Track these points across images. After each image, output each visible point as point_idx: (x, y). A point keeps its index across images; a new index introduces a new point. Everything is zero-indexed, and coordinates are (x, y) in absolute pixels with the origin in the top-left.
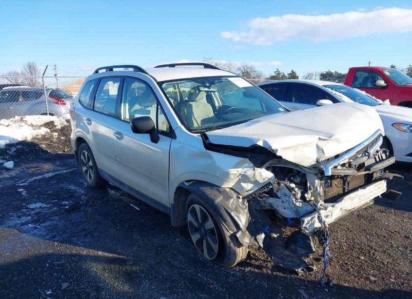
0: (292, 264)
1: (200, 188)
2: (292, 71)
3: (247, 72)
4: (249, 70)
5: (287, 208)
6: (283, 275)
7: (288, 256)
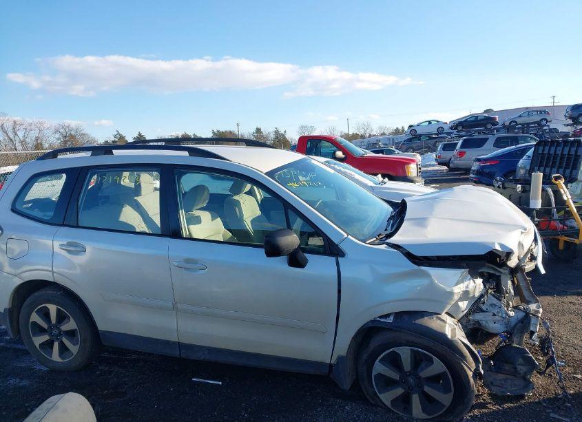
0: (516, 388)
1: (417, 322)
2: (140, 134)
3: (71, 135)
4: (73, 133)
5: (499, 321)
6: (512, 405)
7: (505, 380)
